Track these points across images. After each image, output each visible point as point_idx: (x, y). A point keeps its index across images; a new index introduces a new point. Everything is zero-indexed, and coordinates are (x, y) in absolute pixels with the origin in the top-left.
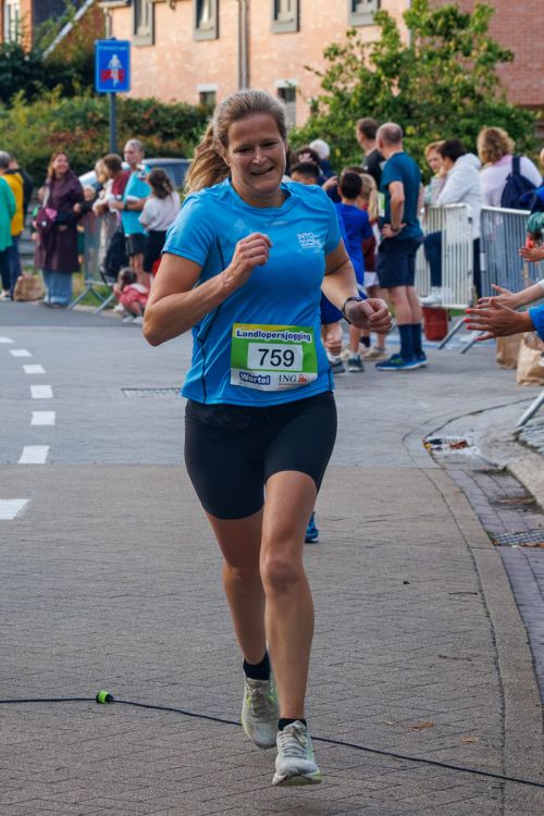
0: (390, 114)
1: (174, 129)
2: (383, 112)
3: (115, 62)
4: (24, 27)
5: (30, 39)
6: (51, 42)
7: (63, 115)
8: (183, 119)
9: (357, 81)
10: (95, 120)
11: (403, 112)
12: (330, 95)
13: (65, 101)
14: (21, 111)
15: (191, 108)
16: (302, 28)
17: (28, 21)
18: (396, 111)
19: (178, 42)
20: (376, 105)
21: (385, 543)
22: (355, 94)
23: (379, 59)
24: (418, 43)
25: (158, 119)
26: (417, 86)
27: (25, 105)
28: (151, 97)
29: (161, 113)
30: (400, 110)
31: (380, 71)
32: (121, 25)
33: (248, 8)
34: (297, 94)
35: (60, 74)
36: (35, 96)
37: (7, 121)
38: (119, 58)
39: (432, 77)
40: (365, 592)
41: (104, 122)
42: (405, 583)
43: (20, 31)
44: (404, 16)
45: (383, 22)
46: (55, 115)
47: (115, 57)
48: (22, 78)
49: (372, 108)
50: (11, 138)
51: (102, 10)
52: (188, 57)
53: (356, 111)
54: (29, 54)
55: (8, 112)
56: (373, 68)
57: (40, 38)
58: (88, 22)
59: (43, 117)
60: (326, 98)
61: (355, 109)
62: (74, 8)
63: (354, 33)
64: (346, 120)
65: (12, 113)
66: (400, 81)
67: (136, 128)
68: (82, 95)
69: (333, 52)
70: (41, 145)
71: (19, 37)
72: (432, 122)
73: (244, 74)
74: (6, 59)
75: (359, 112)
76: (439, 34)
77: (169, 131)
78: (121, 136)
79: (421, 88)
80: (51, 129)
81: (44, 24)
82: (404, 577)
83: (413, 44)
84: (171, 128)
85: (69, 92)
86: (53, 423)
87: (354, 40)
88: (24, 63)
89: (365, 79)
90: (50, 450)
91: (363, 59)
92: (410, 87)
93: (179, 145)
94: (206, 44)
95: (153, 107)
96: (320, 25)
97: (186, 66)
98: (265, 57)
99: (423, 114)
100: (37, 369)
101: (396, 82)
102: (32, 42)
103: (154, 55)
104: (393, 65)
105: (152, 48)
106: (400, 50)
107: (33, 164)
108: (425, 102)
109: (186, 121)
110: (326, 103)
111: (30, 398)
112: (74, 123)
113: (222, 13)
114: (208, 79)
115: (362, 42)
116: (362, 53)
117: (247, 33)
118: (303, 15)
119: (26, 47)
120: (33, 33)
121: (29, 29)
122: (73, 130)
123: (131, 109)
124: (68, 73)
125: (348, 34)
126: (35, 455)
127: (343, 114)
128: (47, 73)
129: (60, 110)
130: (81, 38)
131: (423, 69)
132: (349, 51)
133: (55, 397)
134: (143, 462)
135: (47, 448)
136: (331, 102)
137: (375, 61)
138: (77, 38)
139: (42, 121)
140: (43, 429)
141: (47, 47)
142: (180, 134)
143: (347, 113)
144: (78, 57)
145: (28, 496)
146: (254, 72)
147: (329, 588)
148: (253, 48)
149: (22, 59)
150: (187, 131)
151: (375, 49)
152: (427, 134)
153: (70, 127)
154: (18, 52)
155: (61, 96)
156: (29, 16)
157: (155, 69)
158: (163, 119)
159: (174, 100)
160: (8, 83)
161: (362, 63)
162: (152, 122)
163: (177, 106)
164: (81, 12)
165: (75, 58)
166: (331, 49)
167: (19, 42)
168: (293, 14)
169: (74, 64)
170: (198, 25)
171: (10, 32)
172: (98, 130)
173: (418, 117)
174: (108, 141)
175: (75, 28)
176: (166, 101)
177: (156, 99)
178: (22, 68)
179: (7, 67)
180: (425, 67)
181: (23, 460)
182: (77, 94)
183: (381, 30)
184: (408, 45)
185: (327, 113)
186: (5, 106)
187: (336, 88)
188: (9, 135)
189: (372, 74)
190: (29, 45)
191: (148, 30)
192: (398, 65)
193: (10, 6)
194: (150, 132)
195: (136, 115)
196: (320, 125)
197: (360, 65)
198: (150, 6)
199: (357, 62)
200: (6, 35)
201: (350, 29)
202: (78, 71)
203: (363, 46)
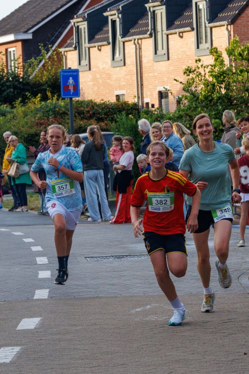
0: (221, 103)
1: (103, 116)
2: (217, 102)
3: (71, 81)
4: (19, 63)
5: (22, 70)
6: (34, 71)
7: (43, 110)
8: (108, 109)
9: (202, 86)
10: (61, 112)
11: (228, 102)
12: (188, 94)
13: (43, 103)
14: (19, 109)
15: (112, 104)
16: (170, 59)
17: (21, 60)
18: (224, 102)
19: (103, 68)
20: (213, 99)
21: (232, 334)
22: (201, 93)
23: (214, 74)
24: (234, 64)
25: (94, 111)
26: (234, 88)
27: (22, 106)
28: (89, 99)
29: (95, 108)
30: (226, 101)
31: (214, 81)
32: (71, 60)
33: (140, 49)
34: (170, 94)
35: (39, 88)
36: (26, 101)
37: (12, 115)
38: (73, 79)
39: (243, 82)
40: (224, 359)
41: (65, 113)
42: (245, 354)
43: (16, 66)
44: (226, 50)
45: (215, 54)
46: (37, 110)
47: (71, 78)
48: (19, 91)
49: (211, 101)
50: (15, 124)
51: (61, 52)
52: (109, 76)
53: (202, 103)
54: (21, 78)
55: (12, 110)
56: (211, 79)
57: (28, 69)
58: (53, 59)
59: (32, 112)
60: (186, 96)
61: (202, 101)
62: (46, 52)
63: (200, 60)
64: (197, 107)
65: (15, 110)
66: (226, 85)
67: (82, 116)
68: (52, 99)
69: (188, 71)
70: (31, 127)
71: (16, 69)
72: (243, 107)
73: (140, 84)
74: (10, 81)
75: (204, 104)
76: (245, 59)
77: (100, 117)
78: (75, 121)
79: (237, 89)
80: (37, 118)
81: (29, 61)
82: (244, 351)
83: (231, 66)
84: (102, 115)
85: (45, 98)
86: (50, 277)
87: (200, 64)
88: (20, 83)
89: (207, 85)
90: (49, 292)
91: (205, 74)
92: (231, 88)
93: (106, 125)
94: (118, 68)
95: (91, 104)
96: (180, 56)
97: (108, 81)
98: (150, 75)
99: (239, 103)
100: (39, 248)
101: (223, 86)
102: (23, 72)
103: (90, 76)
104: (221, 76)
105: (89, 72)
106: (225, 69)
107: (27, 138)
108: (239, 96)
109: (109, 111)
110: (186, 98)
111: (36, 264)
112: (48, 115)
113: (126, 52)
114: (120, 88)
115: (204, 65)
116: (205, 71)
117: (141, 62)
118: (170, 51)
119: (20, 74)
120: (24, 67)
121: (21, 64)
122: (48, 119)
123: (80, 106)
124: (44, 87)
125: (196, 61)
126: (42, 294)
127: (196, 105)
128: (32, 88)
129: (40, 108)
130: (50, 68)
131: (237, 79)
132: (197, 71)
133: (50, 263)
134: (100, 295)
135: (48, 290)
136: (189, 98)
137: (211, 75)
138: (48, 68)
139: (31, 114)
140: (44, 280)
141: (32, 73)
142: (106, 118)
143: (197, 104)
144: (49, 79)
145: (40, 316)
146: (145, 83)
147: (205, 358)
148: (144, 70)
149: (18, 81)
150: (110, 116)
151: (212, 69)
152: (241, 113)
153: (46, 116)
154: (16, 77)
155: (41, 100)
156: (21, 57)
157: (91, 83)
158: (96, 110)
159: (102, 100)
160: (11, 94)
161: (205, 77)
162: (91, 113)
163: (104, 103)
164: (49, 54)
165: (47, 79)
166: (187, 70)
167: (16, 72)
168: (165, 51)
169: (47, 83)
170: (113, 59)
171: (11, 66)
172: (62, 118)
173: (236, 105)
174: (68, 124)
175: (46, 63)
176: (98, 101)
177: (93, 99)
178: (18, 86)
179: (11, 85)
180: (239, 76)
181: (36, 297)
182: (50, 99)
183: (214, 58)
184: (229, 66)
185: (187, 104)
186: (10, 106)
187: (191, 90)
188: (14, 122)
189: (210, 82)
190: (22, 73)
191: (87, 62)
192: (224, 77)
193: (10, 52)
194: (90, 117)
195: (83, 109)
196: (183, 110)
197: (203, 78)
198: (87, 49)
199: (202, 76)
200: (9, 68)
201: (197, 58)
202: (49, 86)
203: (205, 67)
